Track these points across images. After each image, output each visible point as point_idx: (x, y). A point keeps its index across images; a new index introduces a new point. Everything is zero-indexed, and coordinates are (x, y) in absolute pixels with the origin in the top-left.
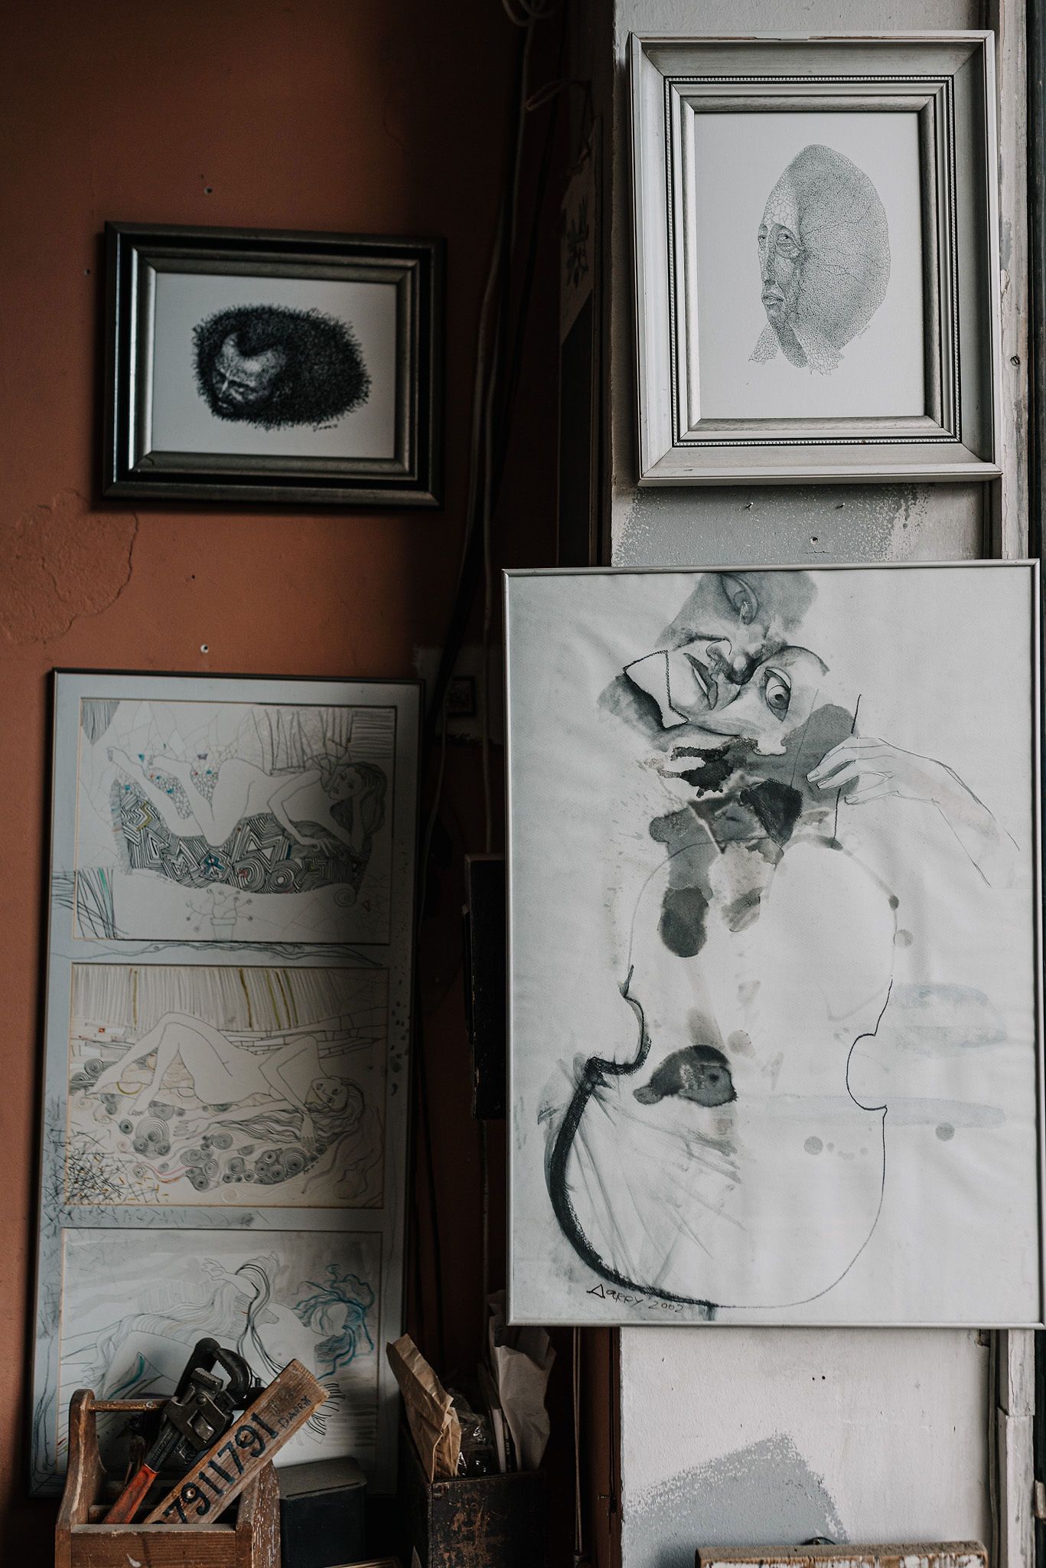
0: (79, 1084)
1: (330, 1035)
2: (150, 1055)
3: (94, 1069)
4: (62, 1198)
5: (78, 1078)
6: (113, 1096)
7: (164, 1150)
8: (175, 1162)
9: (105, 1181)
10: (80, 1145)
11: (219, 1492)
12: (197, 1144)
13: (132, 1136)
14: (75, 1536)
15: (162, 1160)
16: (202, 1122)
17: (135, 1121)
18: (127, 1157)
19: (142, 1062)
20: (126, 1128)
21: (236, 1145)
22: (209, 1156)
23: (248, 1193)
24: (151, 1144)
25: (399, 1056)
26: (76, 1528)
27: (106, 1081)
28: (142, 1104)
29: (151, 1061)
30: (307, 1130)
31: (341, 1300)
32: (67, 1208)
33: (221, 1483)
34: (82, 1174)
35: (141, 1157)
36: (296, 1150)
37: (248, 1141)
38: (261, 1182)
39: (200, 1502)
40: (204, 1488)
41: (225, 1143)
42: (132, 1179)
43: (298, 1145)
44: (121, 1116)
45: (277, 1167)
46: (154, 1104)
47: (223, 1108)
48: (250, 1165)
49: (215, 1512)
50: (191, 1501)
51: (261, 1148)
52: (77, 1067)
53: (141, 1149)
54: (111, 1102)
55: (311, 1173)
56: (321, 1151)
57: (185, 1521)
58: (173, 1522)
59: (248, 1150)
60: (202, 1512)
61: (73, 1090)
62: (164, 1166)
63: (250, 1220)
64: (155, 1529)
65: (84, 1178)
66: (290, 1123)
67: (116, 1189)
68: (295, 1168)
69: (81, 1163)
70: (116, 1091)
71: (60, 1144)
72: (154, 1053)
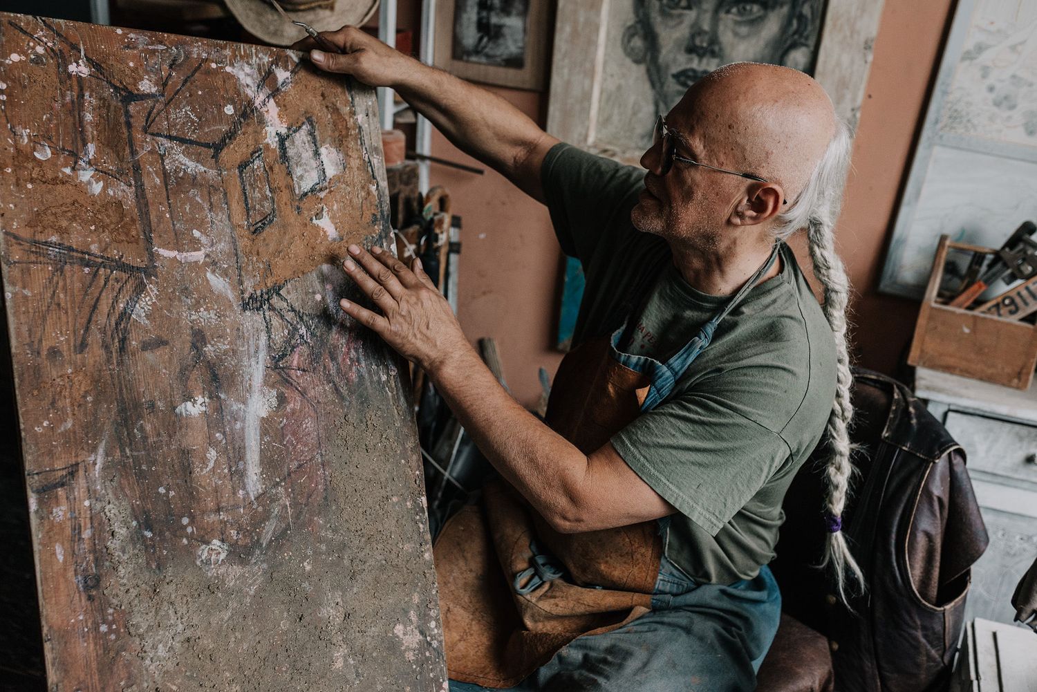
0: (968, 56)
3: (980, 48)
4: (939, 126)
5: (968, 52)
6: (988, 67)
7: (1012, 107)
8: (1017, 115)
9: (969, 121)
10: (956, 95)
11: (1026, 304)
13: (994, 95)
14: (933, 308)
15: (1009, 113)
17: (998, 85)
18: (986, 107)
19: (1013, 48)
20: (991, 89)
24: (1005, 102)
26: (934, 305)
27: (985, 58)
28: (1006, 75)
29: (1020, 48)
32: (941, 133)
33: (1030, 300)
34: (955, 114)
35: (995, 109)
39: (1012, 308)
40: (1018, 300)
44: (991, 80)
46: (1014, 77)
49: (1021, 314)
50: (1007, 306)
52: (969, 45)
53: (997, 104)
54: (985, 72)
57: (1000, 315)
58: (992, 314)
60: (1012, 313)
61: (963, 59)
62: (1010, 118)
64: (982, 315)
65: (955, 117)
67: (974, 127)
69: (955, 107)
70: (991, 65)
71: (945, 93)
72: (1022, 43)
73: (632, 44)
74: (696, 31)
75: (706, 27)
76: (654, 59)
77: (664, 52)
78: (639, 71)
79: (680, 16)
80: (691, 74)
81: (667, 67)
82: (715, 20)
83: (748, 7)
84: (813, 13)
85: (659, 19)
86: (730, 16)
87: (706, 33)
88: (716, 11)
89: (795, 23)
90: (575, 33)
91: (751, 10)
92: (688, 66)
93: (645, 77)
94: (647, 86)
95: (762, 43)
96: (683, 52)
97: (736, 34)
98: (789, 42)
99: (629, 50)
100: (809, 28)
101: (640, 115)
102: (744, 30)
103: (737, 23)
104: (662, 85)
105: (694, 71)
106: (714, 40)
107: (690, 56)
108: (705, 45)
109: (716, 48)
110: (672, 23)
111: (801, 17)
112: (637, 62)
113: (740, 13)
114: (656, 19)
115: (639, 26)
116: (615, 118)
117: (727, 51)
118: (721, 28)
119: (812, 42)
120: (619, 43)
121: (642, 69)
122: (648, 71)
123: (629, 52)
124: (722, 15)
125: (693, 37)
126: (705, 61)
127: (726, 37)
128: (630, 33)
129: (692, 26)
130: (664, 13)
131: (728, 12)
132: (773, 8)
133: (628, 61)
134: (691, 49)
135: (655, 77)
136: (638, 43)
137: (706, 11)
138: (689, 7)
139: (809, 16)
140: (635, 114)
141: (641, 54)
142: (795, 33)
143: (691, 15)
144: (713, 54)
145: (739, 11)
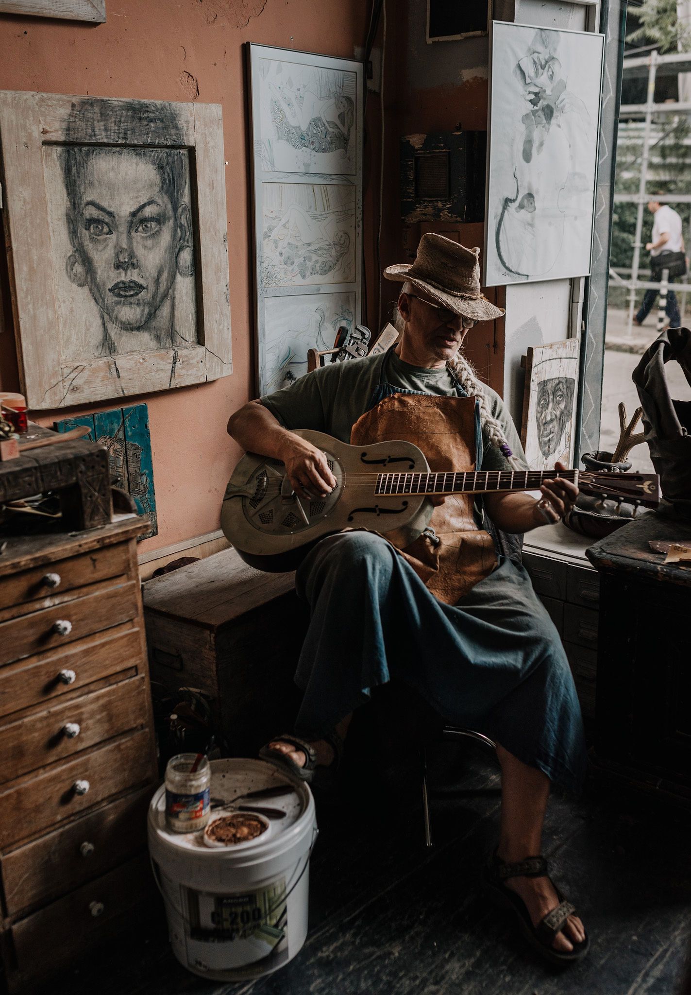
1: (339, 213)
2: (287, 223)
4: (264, 284)
5: (266, 233)
8: (296, 267)
9: (276, 277)
10: (267, 262)
12: (302, 259)
13: (283, 257)
15: (292, 267)
16: (303, 252)
17: (284, 251)
18: (281, 267)
19: (284, 226)
20: (281, 254)
21: (314, 260)
22: (305, 265)
23: (318, 279)
25: (359, 221)
27: (274, 235)
28: (286, 245)
29: (287, 225)
30: (334, 253)
31: (344, 319)
36: (331, 261)
37: (318, 258)
38: (321, 274)
41: (310, 259)
42: (283, 276)
43: (331, 259)
44: (279, 249)
45: (325, 268)
46: (289, 244)
47: (309, 244)
48: (318, 268)
51: (321, 260)
53: (286, 263)
55: (335, 270)
56: (338, 261)
59: (317, 262)
61: (265, 238)
62: (293, 269)
63: (319, 290)
66: (328, 250)
68: (331, 268)
70: (278, 239)
71: (262, 262)
72: (287, 222)
73: (74, 271)
74: (119, 251)
75: (125, 246)
76: (94, 279)
77: (99, 272)
78: (83, 293)
79: (105, 240)
80: (121, 285)
81: (104, 284)
82: (130, 238)
83: (149, 225)
84: (187, 222)
85: (91, 246)
86: (138, 234)
87: (126, 250)
88: (129, 232)
89: (179, 230)
90: (32, 270)
91: (151, 227)
92: (119, 281)
93: (90, 296)
94: (93, 302)
95: (163, 250)
96: (113, 269)
97: (145, 247)
98: (178, 246)
99: (73, 276)
100: (188, 234)
101: (92, 330)
102: (149, 243)
103: (145, 238)
104: (103, 300)
105: (123, 282)
106: (132, 256)
107: (118, 271)
108: (126, 260)
109: (135, 261)
110: (101, 247)
111: (181, 226)
112: (81, 285)
113: (145, 231)
114: (89, 246)
115: (76, 254)
116: (74, 338)
117: (142, 262)
118: (135, 244)
119: (191, 244)
120: (64, 272)
121: (86, 289)
122: (91, 290)
123: (74, 278)
124: (133, 234)
125: (117, 255)
126: (129, 272)
127: (140, 251)
128: (71, 263)
129: (115, 247)
130: (93, 240)
131: (137, 231)
132: (164, 223)
133: (74, 286)
134: (118, 266)
135: (97, 295)
136: (79, 269)
137: (122, 233)
138: (110, 232)
139: (186, 225)
140: (88, 330)
141: (83, 278)
142: (180, 239)
143: (114, 237)
144: (134, 266)
145: (143, 229)
